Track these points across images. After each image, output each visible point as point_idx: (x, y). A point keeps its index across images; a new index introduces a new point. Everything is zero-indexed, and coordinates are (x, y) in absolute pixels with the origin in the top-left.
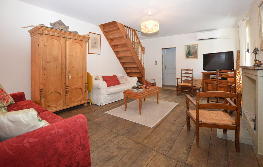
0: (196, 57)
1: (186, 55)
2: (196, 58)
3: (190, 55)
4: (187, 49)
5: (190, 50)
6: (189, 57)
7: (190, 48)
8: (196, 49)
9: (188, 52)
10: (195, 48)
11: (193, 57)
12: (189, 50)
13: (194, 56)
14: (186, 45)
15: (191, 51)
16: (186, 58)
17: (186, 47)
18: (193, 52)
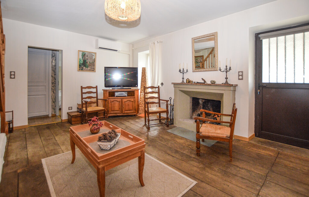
0: (93, 69)
1: (80, 66)
2: (93, 71)
3: (85, 66)
4: (81, 57)
5: (86, 59)
6: (84, 69)
7: (86, 56)
8: (94, 58)
9: (83, 61)
10: (92, 58)
11: (89, 69)
12: (84, 59)
13: (91, 68)
14: (79, 51)
15: (87, 61)
16: (79, 70)
17: (81, 53)
18: (90, 62)
